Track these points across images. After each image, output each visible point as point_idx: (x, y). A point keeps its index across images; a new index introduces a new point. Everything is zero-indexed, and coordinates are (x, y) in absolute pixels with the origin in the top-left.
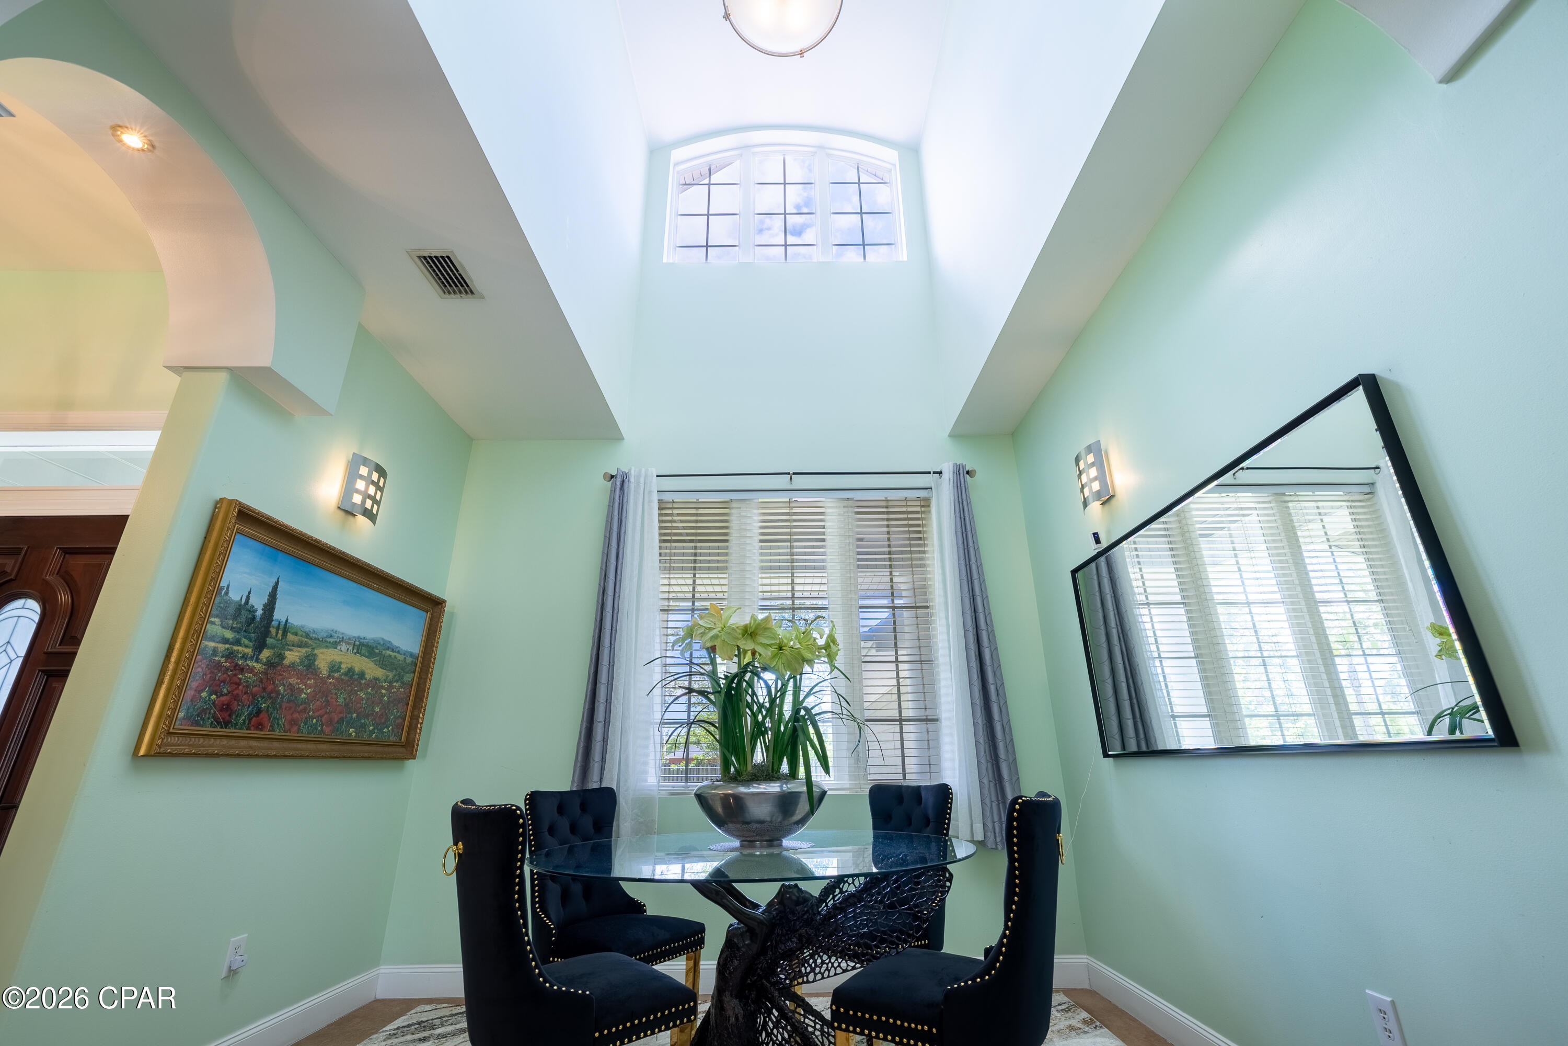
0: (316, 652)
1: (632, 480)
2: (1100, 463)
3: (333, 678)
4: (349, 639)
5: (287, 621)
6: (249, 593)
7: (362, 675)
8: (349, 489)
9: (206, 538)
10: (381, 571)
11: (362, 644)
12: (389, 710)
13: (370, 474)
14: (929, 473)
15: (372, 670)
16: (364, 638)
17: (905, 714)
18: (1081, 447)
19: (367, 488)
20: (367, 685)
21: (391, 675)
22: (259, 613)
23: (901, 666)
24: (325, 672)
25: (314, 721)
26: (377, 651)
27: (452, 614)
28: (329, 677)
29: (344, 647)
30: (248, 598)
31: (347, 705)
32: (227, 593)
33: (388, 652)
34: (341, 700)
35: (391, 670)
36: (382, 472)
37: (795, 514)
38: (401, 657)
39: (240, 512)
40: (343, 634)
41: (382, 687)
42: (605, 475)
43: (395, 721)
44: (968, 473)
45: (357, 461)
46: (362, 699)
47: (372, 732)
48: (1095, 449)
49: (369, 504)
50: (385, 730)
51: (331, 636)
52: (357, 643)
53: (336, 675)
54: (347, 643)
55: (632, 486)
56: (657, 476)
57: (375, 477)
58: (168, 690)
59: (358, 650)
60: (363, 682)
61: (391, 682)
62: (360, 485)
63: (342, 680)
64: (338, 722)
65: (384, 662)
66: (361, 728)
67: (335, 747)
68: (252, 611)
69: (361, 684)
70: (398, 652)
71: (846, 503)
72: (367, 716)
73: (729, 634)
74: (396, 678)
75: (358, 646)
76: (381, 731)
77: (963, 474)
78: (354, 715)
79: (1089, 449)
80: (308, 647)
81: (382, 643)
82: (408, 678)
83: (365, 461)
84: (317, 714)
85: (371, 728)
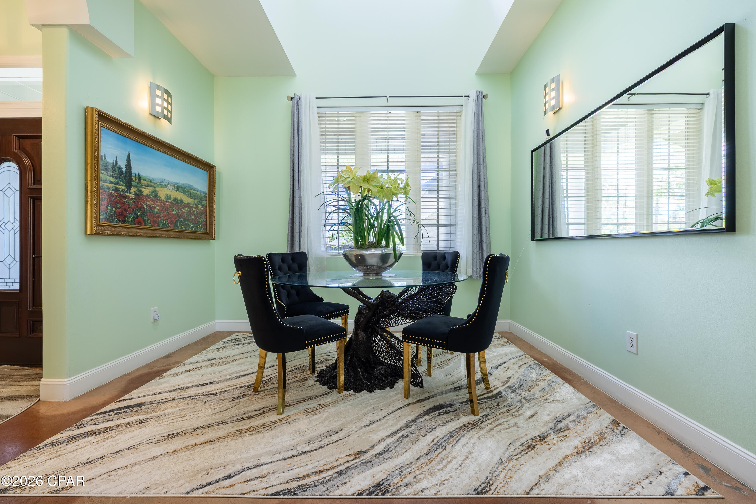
0: (157, 189)
1: (303, 100)
2: (558, 89)
3: (168, 202)
4: (172, 184)
5: (139, 174)
6: (116, 159)
7: (182, 201)
8: (153, 105)
9: (86, 129)
10: (180, 149)
11: (178, 187)
12: (198, 218)
13: (162, 95)
14: (463, 96)
15: (187, 199)
16: (179, 184)
17: (440, 222)
18: (548, 80)
19: (163, 103)
20: (186, 206)
21: (196, 202)
22: (124, 169)
23: (440, 200)
24: (164, 199)
25: (164, 222)
26: (187, 190)
27: (220, 173)
28: (166, 202)
29: (170, 187)
30: (116, 162)
31: (178, 215)
32: (105, 158)
33: (192, 191)
34: (174, 213)
35: (195, 199)
36: (169, 95)
37: (390, 120)
38: (199, 193)
39: (99, 114)
40: (168, 181)
41: (193, 207)
42: (288, 97)
43: (202, 223)
44: (483, 96)
45: (154, 87)
46: (185, 212)
47: (192, 228)
48: (557, 80)
49: (165, 112)
50: (198, 227)
51: (163, 182)
52: (176, 186)
53: (169, 201)
54: (171, 186)
55: (303, 103)
56: (316, 98)
57: (165, 96)
58: (92, 205)
59: (177, 189)
60: (183, 204)
61: (196, 205)
62: (159, 101)
63: (173, 203)
64: (175, 222)
65: (191, 195)
66: (187, 225)
67: (177, 233)
68: (120, 168)
69: (182, 205)
70: (197, 191)
71: (417, 114)
72: (188, 220)
73: (356, 180)
74: (199, 203)
75: (177, 187)
76: (196, 227)
77: (482, 96)
78: (182, 220)
79: (553, 80)
80: (153, 187)
81: (188, 186)
82: (204, 203)
83: (158, 87)
84: (165, 218)
85: (192, 226)
